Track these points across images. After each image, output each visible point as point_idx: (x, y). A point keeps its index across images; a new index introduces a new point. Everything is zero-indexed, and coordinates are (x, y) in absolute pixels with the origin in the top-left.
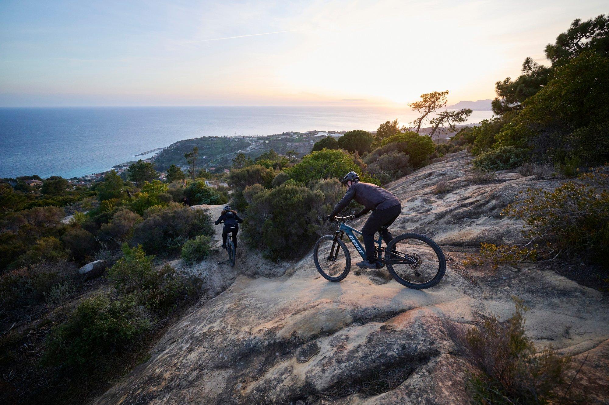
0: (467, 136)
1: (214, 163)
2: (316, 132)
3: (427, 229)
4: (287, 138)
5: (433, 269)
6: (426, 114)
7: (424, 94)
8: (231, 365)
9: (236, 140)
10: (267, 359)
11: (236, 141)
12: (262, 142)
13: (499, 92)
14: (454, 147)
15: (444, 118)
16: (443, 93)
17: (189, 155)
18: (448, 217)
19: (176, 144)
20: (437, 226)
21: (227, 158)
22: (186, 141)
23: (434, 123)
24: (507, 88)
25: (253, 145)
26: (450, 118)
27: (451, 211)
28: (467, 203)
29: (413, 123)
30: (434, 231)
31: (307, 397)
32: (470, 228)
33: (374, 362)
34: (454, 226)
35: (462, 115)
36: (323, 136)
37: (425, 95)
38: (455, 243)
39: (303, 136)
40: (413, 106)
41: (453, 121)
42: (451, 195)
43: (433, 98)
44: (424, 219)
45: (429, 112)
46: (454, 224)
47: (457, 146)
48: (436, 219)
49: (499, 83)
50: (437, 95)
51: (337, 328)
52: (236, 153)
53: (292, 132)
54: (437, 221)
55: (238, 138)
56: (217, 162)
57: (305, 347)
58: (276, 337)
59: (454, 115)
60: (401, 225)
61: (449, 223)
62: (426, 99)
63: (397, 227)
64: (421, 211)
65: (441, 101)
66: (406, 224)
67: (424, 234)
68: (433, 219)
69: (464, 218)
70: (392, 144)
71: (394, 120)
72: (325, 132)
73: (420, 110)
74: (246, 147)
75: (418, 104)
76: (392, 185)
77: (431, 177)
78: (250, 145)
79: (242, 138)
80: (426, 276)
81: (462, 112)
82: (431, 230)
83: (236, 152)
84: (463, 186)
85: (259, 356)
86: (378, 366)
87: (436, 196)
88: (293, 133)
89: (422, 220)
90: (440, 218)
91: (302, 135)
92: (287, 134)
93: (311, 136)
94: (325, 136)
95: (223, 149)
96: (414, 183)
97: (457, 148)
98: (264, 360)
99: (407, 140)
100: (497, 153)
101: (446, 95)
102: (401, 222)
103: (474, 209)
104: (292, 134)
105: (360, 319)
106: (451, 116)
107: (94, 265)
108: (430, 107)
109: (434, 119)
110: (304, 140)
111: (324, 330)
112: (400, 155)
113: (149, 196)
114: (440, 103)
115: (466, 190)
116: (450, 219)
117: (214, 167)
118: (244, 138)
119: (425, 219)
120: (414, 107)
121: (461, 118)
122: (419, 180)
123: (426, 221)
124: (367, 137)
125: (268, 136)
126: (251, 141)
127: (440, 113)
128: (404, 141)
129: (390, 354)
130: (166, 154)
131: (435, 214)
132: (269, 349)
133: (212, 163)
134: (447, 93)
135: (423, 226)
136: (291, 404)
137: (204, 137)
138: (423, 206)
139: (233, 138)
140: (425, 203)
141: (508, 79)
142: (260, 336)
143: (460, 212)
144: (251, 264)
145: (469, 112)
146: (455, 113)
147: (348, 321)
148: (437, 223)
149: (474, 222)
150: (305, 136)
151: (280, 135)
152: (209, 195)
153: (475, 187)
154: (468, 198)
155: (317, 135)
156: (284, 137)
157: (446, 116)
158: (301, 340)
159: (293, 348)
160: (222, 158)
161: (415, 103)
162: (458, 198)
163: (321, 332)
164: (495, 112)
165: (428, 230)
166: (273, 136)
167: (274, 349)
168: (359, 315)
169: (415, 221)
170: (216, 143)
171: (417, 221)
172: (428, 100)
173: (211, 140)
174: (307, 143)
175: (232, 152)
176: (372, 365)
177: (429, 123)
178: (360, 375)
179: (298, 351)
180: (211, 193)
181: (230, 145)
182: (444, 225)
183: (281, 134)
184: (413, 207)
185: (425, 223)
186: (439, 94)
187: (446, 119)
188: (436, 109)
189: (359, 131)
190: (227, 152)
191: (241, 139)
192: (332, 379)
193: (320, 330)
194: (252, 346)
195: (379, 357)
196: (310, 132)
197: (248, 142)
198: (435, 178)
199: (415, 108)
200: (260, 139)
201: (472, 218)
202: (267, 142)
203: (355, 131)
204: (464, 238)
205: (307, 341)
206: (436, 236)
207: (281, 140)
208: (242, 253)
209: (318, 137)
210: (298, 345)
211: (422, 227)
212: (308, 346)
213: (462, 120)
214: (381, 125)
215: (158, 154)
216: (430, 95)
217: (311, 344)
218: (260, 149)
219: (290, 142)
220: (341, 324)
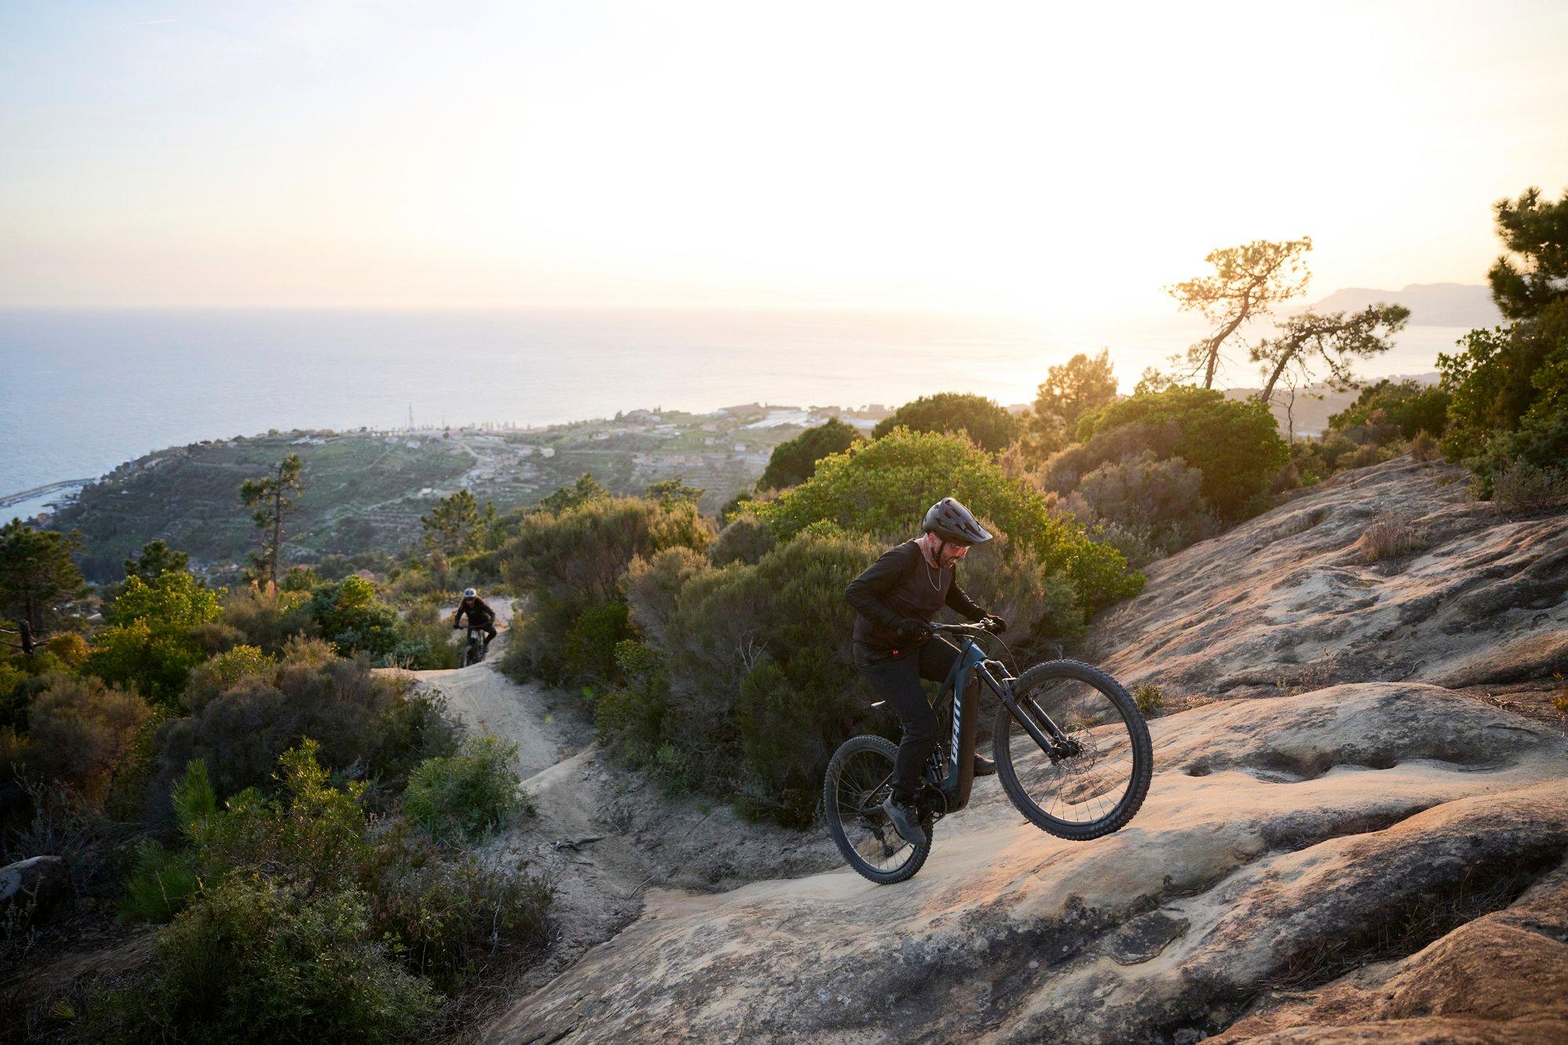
0: (1396, 411)
1: (309, 545)
2: (757, 412)
3: (1381, 654)
4: (632, 436)
5: (1467, 718)
6: (1234, 325)
7: (1221, 249)
8: (873, 1019)
9: (411, 445)
10: (998, 985)
11: (410, 451)
12: (526, 451)
13: (1510, 238)
14: (1353, 449)
15: (1303, 339)
16: (1290, 246)
17: (259, 490)
18: (1450, 612)
19: (143, 460)
20: (1414, 645)
21: (367, 522)
22: (192, 448)
23: (1266, 356)
24: (1535, 219)
25: (485, 464)
26: (1329, 340)
27: (1454, 592)
28: (1506, 567)
29: (1185, 359)
30: (1410, 658)
31: (1206, 1016)
32: (1537, 631)
33: (1399, 887)
34: (1478, 637)
35: (1372, 327)
36: (786, 427)
37: (1225, 253)
38: (1500, 673)
39: (705, 428)
40: (1181, 294)
41: (1341, 350)
42: (1428, 559)
43: (1256, 263)
44: (1360, 627)
45: (1245, 312)
46: (1476, 630)
47: (1365, 447)
48: (1406, 623)
49: (1505, 205)
50: (1271, 252)
51: (1217, 871)
52: (409, 501)
53: (657, 412)
54: (1410, 629)
55: (423, 439)
56: (322, 538)
57: (1125, 930)
58: (1009, 923)
59: (1341, 328)
60: (1281, 654)
61: (1455, 628)
62: (1228, 265)
63: (1266, 660)
64: (1341, 608)
65: (1285, 275)
66: (1299, 650)
67: (1377, 668)
68: (1395, 623)
69: (1505, 608)
70: (1123, 429)
71: (1099, 351)
72: (798, 409)
73: (1208, 310)
74: (456, 473)
75: (1200, 287)
76: (1166, 569)
77: (1322, 526)
78: (473, 463)
79: (440, 435)
80: (1450, 738)
81: (1371, 317)
82: (1399, 657)
83: (410, 495)
84: (1465, 531)
85: (967, 981)
86: (1412, 894)
87: (1374, 568)
88: (662, 415)
89: (1354, 629)
90: (1421, 619)
91: (697, 422)
92: (634, 418)
93: (736, 426)
94: (796, 426)
95: (352, 483)
96: (1257, 550)
97: (1368, 453)
98: (990, 990)
99: (1179, 416)
100: (1551, 432)
101: (1304, 254)
102: (1276, 642)
103: (1534, 576)
104: (657, 418)
105: (1288, 839)
106: (1332, 331)
107: (25, 873)
108: (1246, 295)
109: (1264, 343)
110: (709, 442)
111: (1174, 882)
112: (1163, 466)
113: (151, 637)
114: (1285, 284)
115: (1482, 539)
116: (1459, 619)
117: (306, 560)
118: (446, 436)
119: (1366, 625)
120: (1186, 295)
121: (1369, 339)
122: (1276, 538)
123: (1370, 630)
124: (992, 421)
125: (552, 429)
126: (481, 449)
127: (1286, 321)
128: (1170, 419)
129: (1438, 861)
130: (94, 507)
131: (1400, 606)
132: (999, 957)
133: (301, 542)
134: (1308, 247)
135: (1366, 646)
136: (1160, 1040)
137: (272, 433)
138: (1342, 596)
139: (401, 438)
140: (1344, 586)
141: (1533, 195)
142: (951, 928)
143: (1487, 593)
144: (689, 845)
145: (1396, 316)
146: (1346, 319)
147: (1251, 848)
148: (1413, 634)
149: (1546, 616)
150: (712, 428)
151: (605, 423)
152: (390, 636)
153: (1511, 527)
154: (1500, 555)
155: (762, 424)
156: (620, 431)
157: (1309, 332)
158: (1106, 917)
159: (1085, 942)
160: (348, 521)
161: (1188, 281)
162: (1462, 561)
163: (1166, 889)
164: (1503, 306)
165: (1389, 657)
166: (576, 427)
167: (1014, 955)
168: (1280, 830)
169: (1329, 637)
170: (325, 458)
171: (1337, 634)
172: (1239, 270)
173: (305, 445)
174: (723, 456)
175: (392, 495)
176: (1393, 895)
177: (1250, 356)
178: (1364, 925)
179: (1107, 942)
180: (395, 629)
181: (385, 467)
182: (1442, 638)
183: (611, 417)
184: (1301, 601)
185: (1371, 638)
186: (1277, 249)
187: (1312, 341)
188: (1271, 305)
189: (956, 397)
190: (369, 497)
191: (434, 440)
192: (1277, 951)
193: (1160, 883)
194: (928, 958)
195: (1410, 874)
196: (733, 412)
197: (465, 454)
198: (1339, 527)
199: (1189, 299)
200: (516, 439)
201: (1537, 608)
202: (548, 452)
203: (939, 399)
204: (1529, 656)
205: (1128, 917)
206: (1421, 671)
207: (610, 443)
208: (630, 817)
209: (769, 430)
210: (1100, 931)
211: (1361, 649)
212: (1137, 927)
213: (1371, 345)
214: (1051, 370)
215: (55, 506)
216: (1241, 252)
217: (1143, 921)
218: (516, 480)
219: (648, 451)
220: (1229, 858)
